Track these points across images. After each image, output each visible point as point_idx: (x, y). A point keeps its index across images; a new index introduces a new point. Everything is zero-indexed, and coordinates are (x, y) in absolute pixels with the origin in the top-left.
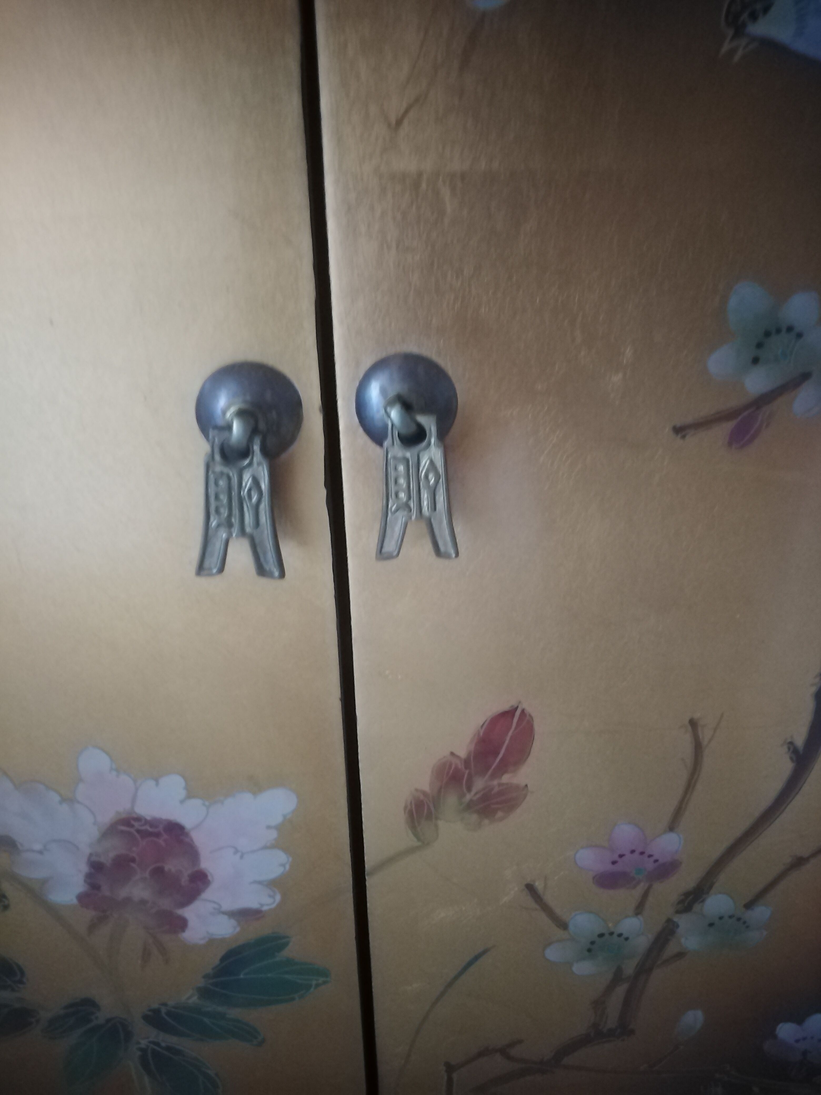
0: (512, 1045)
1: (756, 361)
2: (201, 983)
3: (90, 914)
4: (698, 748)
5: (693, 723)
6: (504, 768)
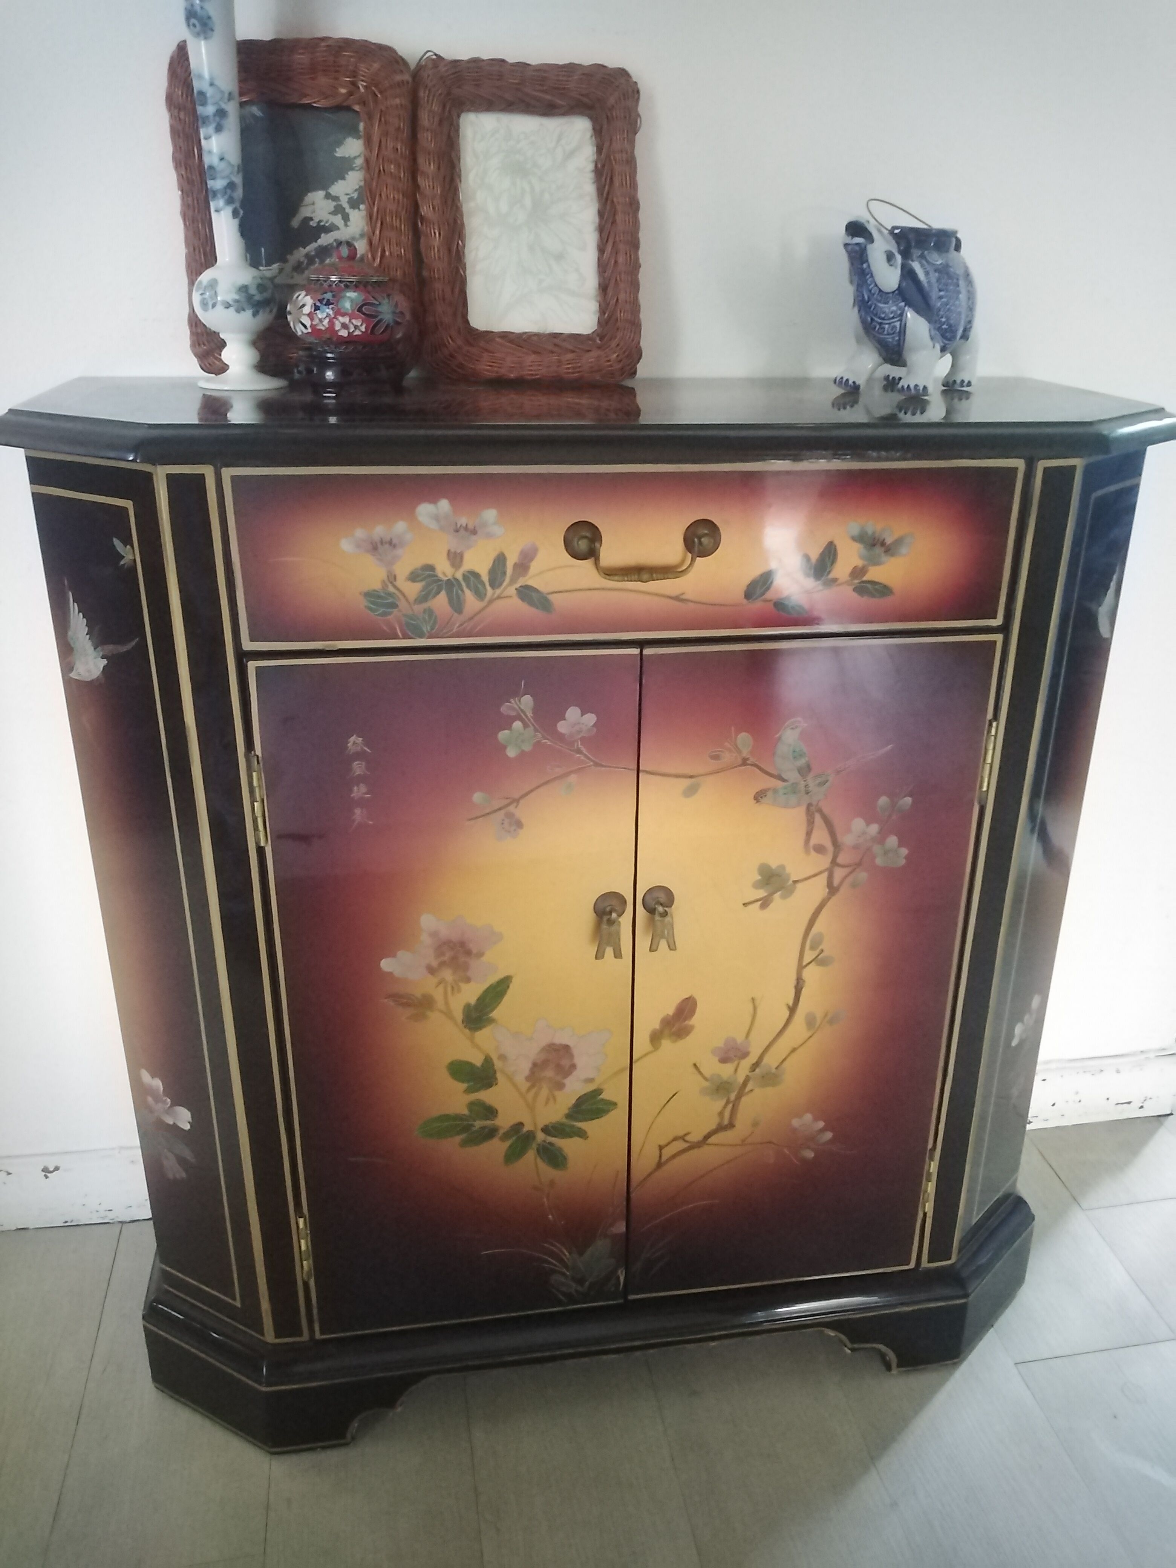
0: (686, 1135)
1: (767, 884)
2: (567, 1111)
3: (528, 1084)
4: (755, 1008)
5: (753, 999)
6: (685, 1019)
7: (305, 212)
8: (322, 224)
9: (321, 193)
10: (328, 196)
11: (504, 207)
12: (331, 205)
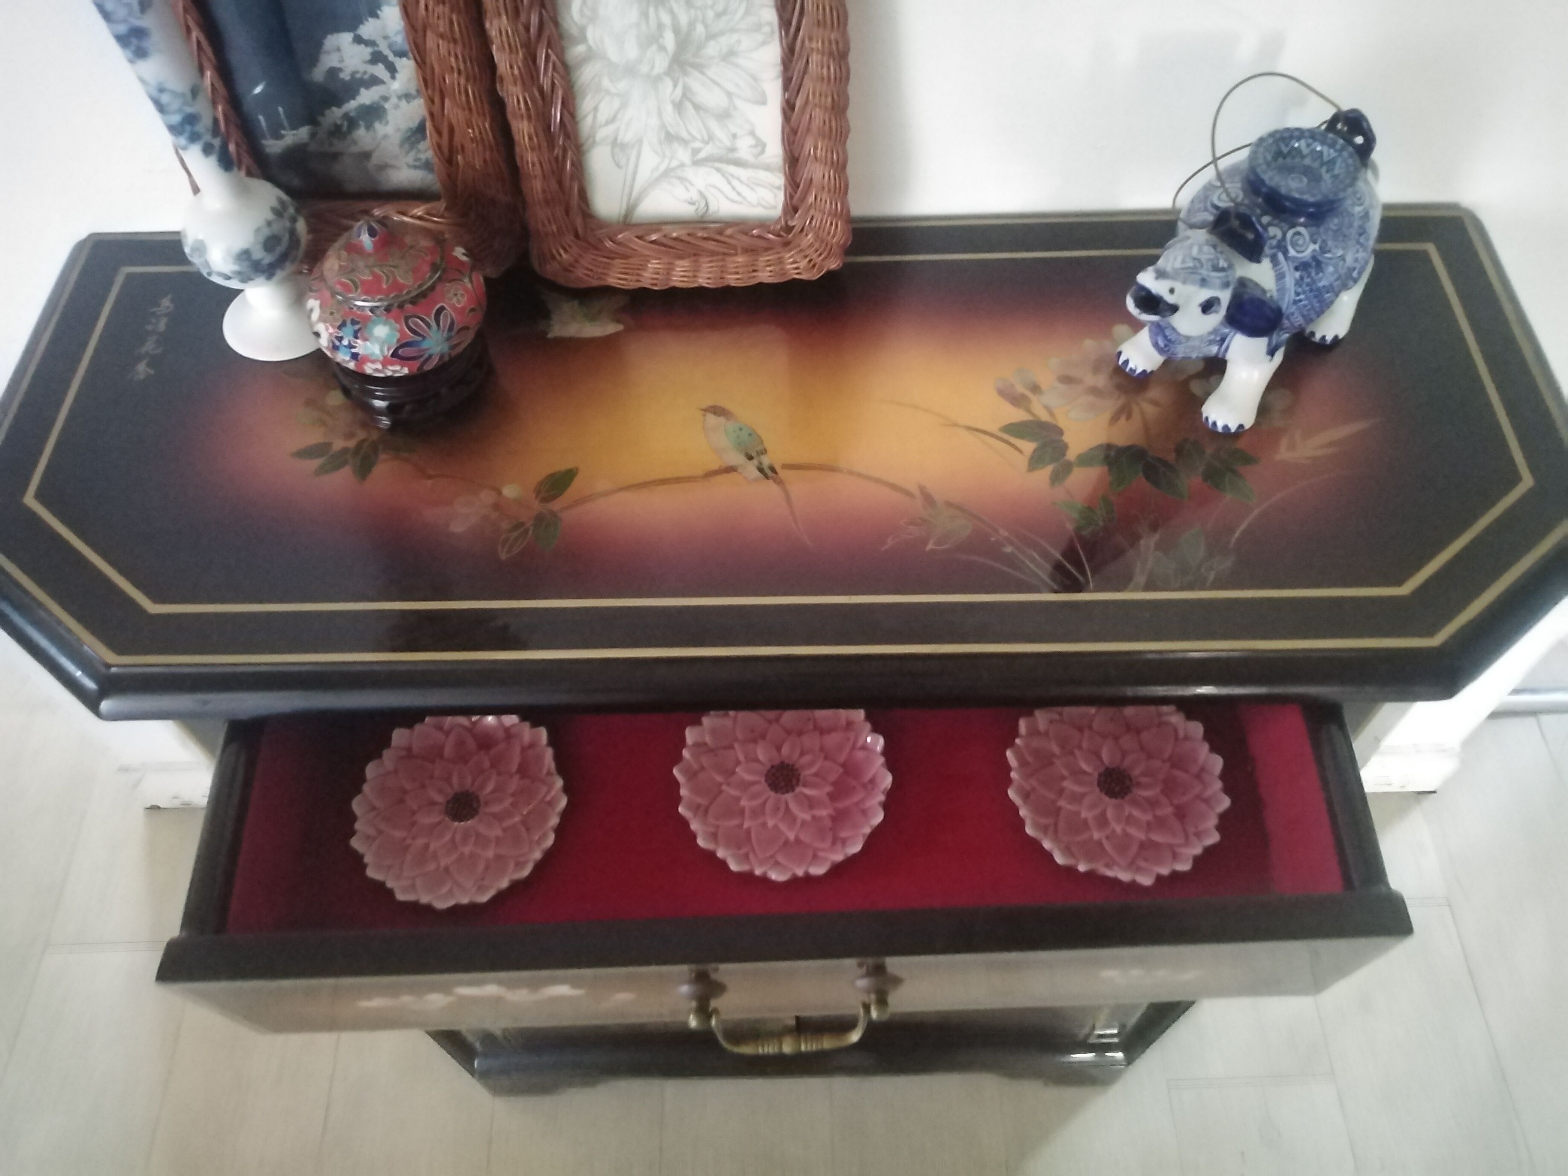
7: (329, 61)
8: (358, 76)
9: (346, 38)
10: (358, 40)
11: (632, 51)
12: (366, 52)
